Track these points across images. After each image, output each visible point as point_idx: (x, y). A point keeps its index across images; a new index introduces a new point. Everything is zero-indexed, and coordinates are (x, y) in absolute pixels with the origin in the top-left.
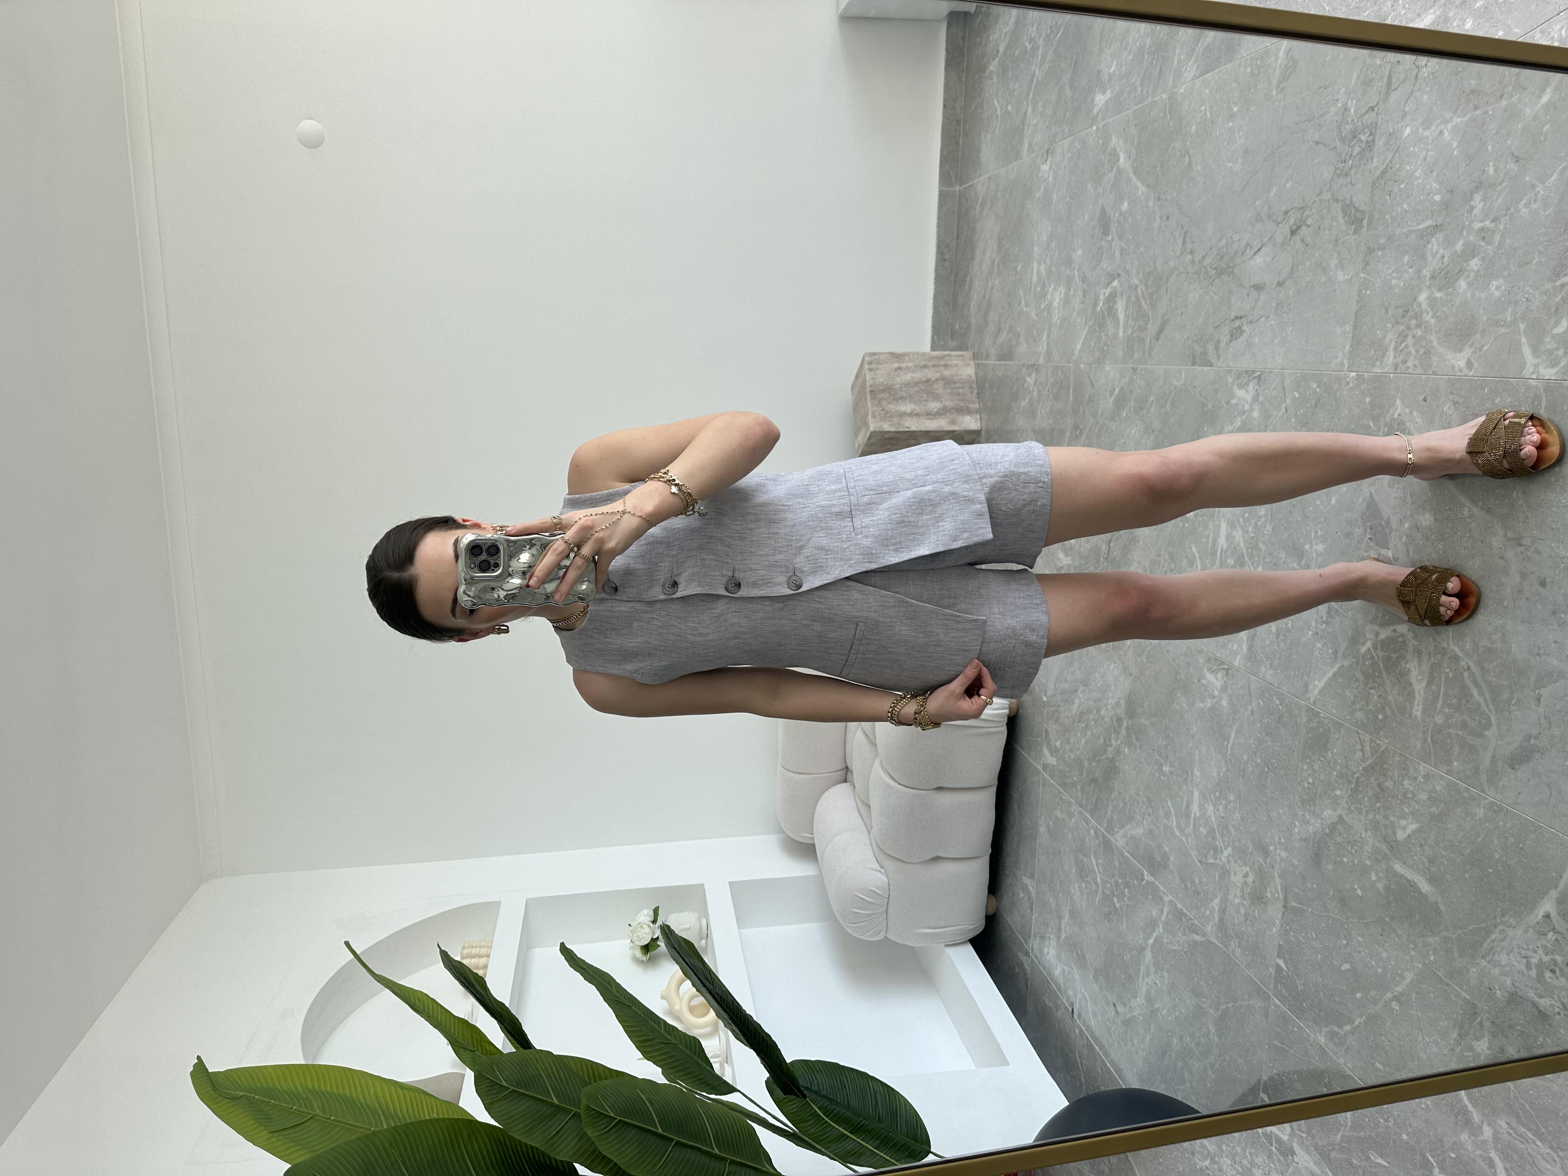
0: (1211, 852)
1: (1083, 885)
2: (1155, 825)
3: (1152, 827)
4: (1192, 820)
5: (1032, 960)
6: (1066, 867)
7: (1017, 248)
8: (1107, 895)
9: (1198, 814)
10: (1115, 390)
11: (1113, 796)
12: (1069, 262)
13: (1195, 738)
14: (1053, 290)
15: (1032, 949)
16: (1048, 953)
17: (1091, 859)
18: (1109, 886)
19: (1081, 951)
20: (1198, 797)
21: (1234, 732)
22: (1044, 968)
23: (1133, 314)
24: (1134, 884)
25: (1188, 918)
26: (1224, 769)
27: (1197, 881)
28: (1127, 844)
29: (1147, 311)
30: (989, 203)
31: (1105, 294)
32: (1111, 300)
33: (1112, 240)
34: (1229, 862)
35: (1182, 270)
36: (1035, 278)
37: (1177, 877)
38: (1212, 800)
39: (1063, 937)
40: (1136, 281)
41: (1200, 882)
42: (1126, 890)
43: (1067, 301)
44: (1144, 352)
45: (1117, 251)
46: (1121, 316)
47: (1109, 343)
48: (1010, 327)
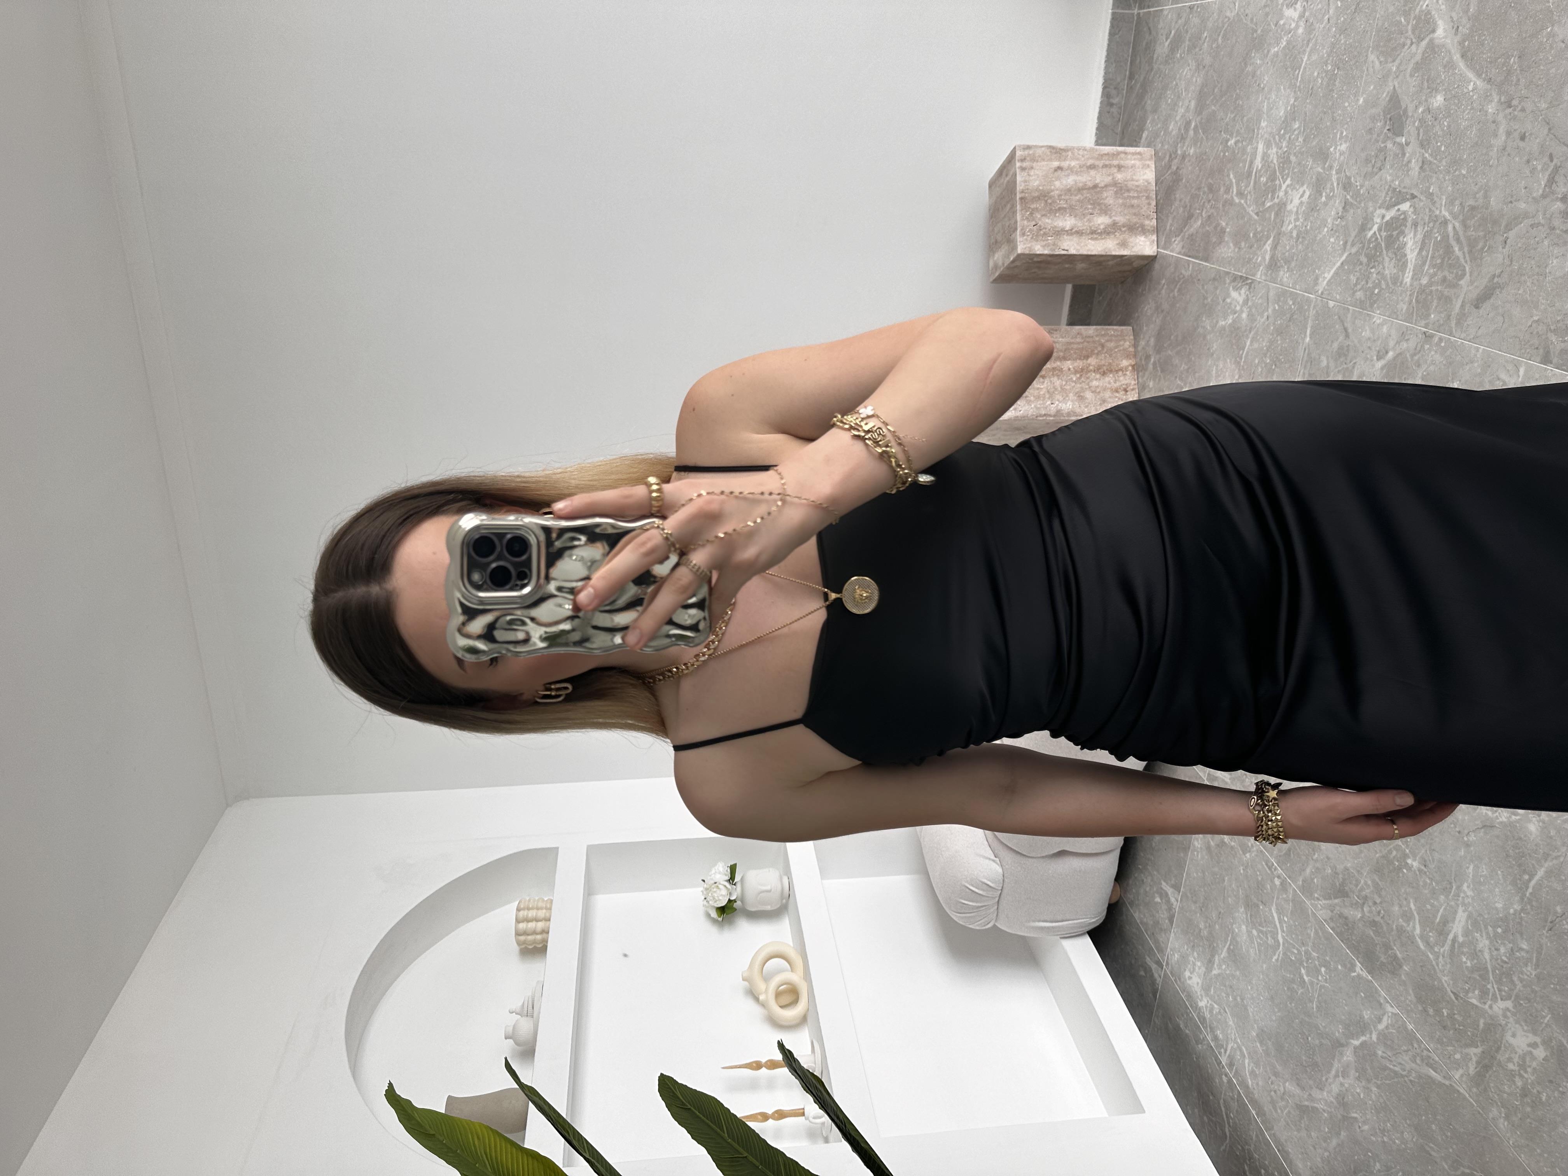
0: (1477, 992)
1: (1255, 932)
2: (1382, 918)
3: (1377, 919)
4: (1449, 942)
5: (1166, 974)
6: (1230, 899)
7: (1230, 116)
8: (1291, 959)
9: (1461, 939)
10: (1387, 352)
11: (1316, 856)
12: (1323, 155)
13: (1472, 848)
14: (1288, 186)
15: (1167, 964)
16: (1190, 978)
17: (1270, 910)
18: (1296, 951)
19: (1242, 1000)
20: (1464, 920)
21: (1543, 869)
22: (1183, 991)
23: (1433, 257)
24: (1336, 969)
25: (1423, 1046)
26: (1517, 907)
27: (1445, 1014)
28: (1331, 919)
29: (1462, 260)
30: (1187, 43)
31: (1383, 217)
32: (1395, 227)
33: (1407, 144)
34: (1505, 1016)
35: (1540, 218)
36: (1258, 163)
37: (1411, 991)
38: (1488, 933)
39: (1215, 972)
40: (1447, 214)
41: (1451, 1016)
42: (1323, 969)
43: (1313, 207)
44: (1449, 317)
45: (1413, 161)
46: (1412, 256)
47: (1384, 287)
48: (1209, 216)
